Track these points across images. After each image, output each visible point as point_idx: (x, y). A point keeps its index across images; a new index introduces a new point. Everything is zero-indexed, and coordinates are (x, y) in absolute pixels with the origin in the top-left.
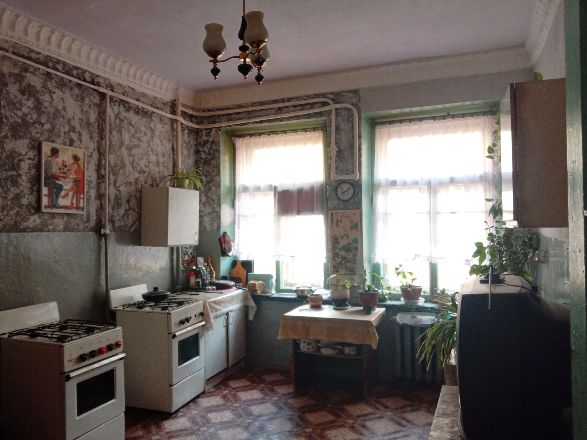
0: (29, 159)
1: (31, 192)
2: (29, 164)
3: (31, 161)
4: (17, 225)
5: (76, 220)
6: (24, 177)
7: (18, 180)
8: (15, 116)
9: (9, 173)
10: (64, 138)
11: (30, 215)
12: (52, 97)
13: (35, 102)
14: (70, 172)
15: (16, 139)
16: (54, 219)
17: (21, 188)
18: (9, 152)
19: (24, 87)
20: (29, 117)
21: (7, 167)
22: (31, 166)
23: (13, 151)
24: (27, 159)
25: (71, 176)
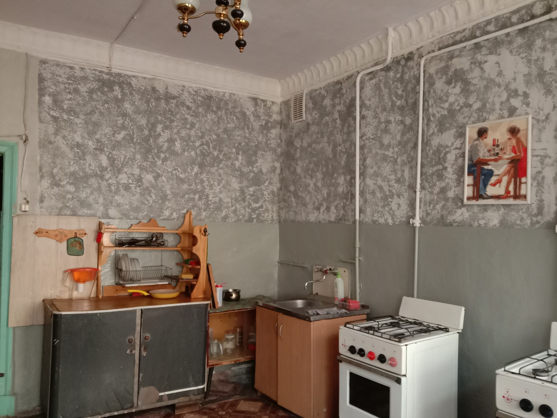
0: (456, 148)
1: (457, 183)
2: (456, 154)
3: (458, 150)
4: (443, 219)
5: (518, 212)
6: (449, 169)
7: (444, 173)
8: (442, 110)
9: (435, 169)
10: (501, 109)
11: (457, 208)
12: (482, 69)
13: (462, 86)
14: (504, 152)
15: (442, 134)
16: (487, 211)
17: (447, 180)
18: (436, 148)
19: (450, 76)
20: (456, 104)
21: (434, 163)
22: (458, 156)
23: (440, 145)
24: (453, 150)
25: (506, 156)
